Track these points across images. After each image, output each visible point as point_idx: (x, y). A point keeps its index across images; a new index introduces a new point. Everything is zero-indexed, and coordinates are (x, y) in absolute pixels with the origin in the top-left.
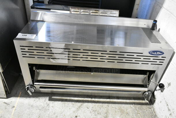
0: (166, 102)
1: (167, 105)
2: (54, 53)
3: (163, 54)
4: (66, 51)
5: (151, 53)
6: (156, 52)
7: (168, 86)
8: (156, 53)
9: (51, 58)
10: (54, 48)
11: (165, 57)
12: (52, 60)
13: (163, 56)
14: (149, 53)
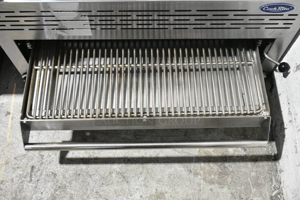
0: (287, 97)
1: (289, 103)
2: (60, 21)
3: (290, 10)
4: (85, 16)
5: (266, 9)
6: (277, 6)
7: (295, 69)
8: (275, 9)
9: (57, 29)
10: (58, 11)
11: (297, 15)
12: (59, 32)
13: (291, 12)
14: (262, 9)
